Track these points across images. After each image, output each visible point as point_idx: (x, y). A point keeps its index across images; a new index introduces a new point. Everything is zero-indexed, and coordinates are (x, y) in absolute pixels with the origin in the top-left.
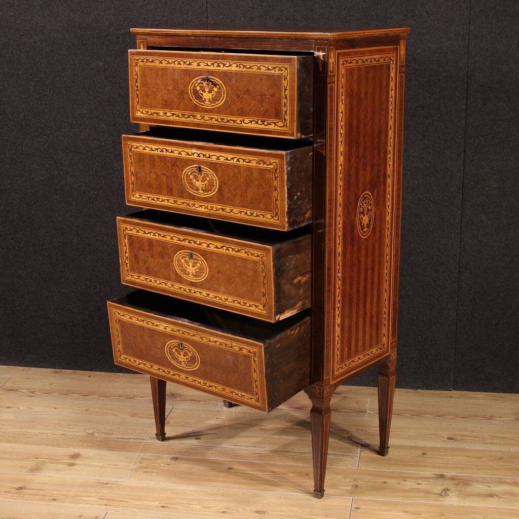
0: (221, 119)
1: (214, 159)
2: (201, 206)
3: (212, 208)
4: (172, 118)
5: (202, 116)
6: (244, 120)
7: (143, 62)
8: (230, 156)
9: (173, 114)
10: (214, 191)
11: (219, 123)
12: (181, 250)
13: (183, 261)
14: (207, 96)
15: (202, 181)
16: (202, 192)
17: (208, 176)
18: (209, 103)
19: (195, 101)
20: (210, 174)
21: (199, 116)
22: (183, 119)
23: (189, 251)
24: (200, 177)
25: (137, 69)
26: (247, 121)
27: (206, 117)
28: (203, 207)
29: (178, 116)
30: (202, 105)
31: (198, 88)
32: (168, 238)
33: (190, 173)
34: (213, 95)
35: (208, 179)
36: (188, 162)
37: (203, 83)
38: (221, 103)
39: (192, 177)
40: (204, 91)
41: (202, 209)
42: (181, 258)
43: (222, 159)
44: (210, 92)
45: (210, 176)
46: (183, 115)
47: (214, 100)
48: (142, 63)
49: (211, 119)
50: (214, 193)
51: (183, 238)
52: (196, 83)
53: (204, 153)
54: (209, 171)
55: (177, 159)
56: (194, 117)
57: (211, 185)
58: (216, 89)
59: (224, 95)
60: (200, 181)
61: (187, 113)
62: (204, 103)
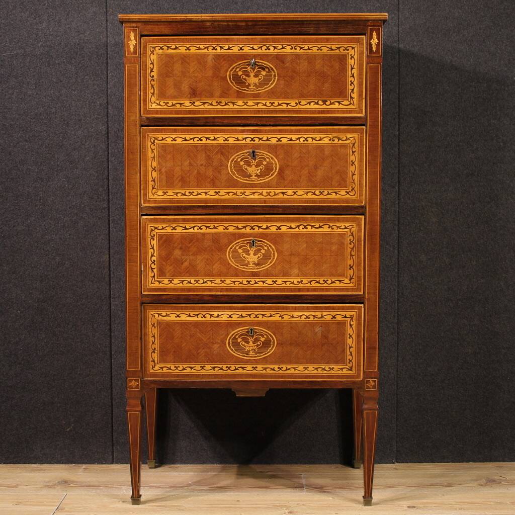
0: (270, 103)
1: (274, 141)
2: (254, 193)
3: (269, 194)
4: (202, 107)
5: (245, 101)
6: (300, 102)
7: (163, 49)
8: (294, 137)
9: (204, 103)
10: (272, 175)
11: (267, 107)
12: (239, 239)
13: (240, 251)
14: (253, 80)
15: (256, 166)
16: (256, 178)
17: (265, 160)
18: (254, 88)
19: (235, 87)
20: (268, 158)
21: (240, 103)
22: (219, 107)
23: (250, 238)
24: (254, 162)
25: (153, 57)
26: (303, 102)
27: (250, 103)
28: (256, 195)
29: (211, 104)
30: (245, 90)
31: (240, 73)
32: (221, 229)
33: (239, 160)
34: (260, 79)
35: (265, 163)
36: (237, 148)
37: (247, 68)
38: (271, 87)
39: (242, 163)
40: (248, 76)
41: (256, 196)
42: (237, 248)
43: (284, 141)
44: (256, 76)
45: (268, 160)
46: (219, 103)
47: (261, 85)
48: (161, 51)
49: (257, 105)
50: (273, 176)
51: (243, 225)
52: (237, 68)
53: (260, 136)
54: (267, 155)
55: (221, 146)
56: (234, 104)
57: (268, 169)
58: (264, 73)
59: (275, 78)
60: (254, 166)
61: (223, 101)
62: (248, 88)
